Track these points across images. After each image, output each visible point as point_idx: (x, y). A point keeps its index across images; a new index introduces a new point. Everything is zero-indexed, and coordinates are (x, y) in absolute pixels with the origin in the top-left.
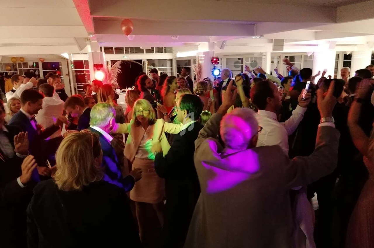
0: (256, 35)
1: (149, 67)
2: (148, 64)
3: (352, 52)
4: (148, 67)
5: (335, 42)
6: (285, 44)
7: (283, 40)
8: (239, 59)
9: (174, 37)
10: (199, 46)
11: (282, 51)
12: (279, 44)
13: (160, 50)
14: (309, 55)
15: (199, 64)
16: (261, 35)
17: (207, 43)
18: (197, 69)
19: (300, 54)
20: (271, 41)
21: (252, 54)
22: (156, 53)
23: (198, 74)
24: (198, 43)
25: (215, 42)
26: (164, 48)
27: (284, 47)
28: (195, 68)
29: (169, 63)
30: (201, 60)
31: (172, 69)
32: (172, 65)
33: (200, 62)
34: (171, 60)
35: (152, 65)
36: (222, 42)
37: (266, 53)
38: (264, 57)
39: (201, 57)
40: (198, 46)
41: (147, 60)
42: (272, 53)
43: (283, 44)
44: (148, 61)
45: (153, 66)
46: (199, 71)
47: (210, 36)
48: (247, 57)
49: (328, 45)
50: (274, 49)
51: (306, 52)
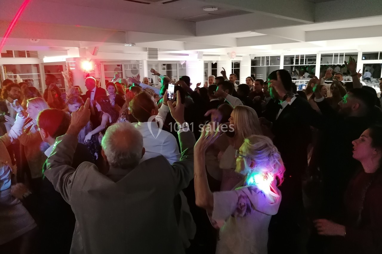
0: (128, 43)
1: (8, 73)
2: (5, 70)
3: (217, 61)
4: (6, 73)
5: (202, 52)
6: (159, 52)
7: (157, 49)
8: (118, 65)
9: (33, 40)
10: (68, 51)
11: (157, 59)
12: (153, 53)
13: (21, 54)
14: (182, 64)
15: (70, 71)
16: (133, 44)
17: (77, 48)
18: (68, 76)
19: (175, 63)
20: (145, 49)
21: (129, 61)
22: (15, 57)
23: (69, 82)
24: (66, 48)
25: (87, 48)
26: (26, 51)
27: (159, 56)
28: (65, 75)
29: (34, 69)
30: (72, 67)
31: (39, 76)
32: (38, 71)
33: (71, 69)
34: (37, 66)
35: (11, 71)
36: (94, 48)
37: (142, 61)
38: (140, 65)
39: (71, 63)
40: (66, 50)
41: (4, 65)
42: (148, 61)
43: (157, 53)
44: (5, 67)
45: (13, 73)
46: (70, 78)
47: (80, 41)
48: (126, 63)
49: (197, 55)
50: (149, 58)
51: (179, 61)
